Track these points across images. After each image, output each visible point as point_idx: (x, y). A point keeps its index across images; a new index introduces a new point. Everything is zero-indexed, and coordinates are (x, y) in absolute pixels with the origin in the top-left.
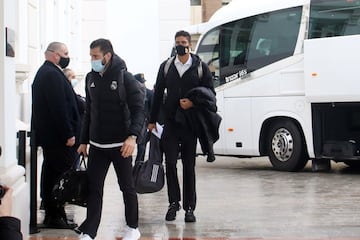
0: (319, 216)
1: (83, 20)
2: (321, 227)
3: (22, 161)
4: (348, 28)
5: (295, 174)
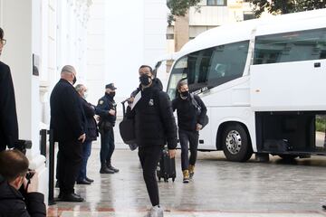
0: (261, 194)
1: (88, 49)
2: (263, 203)
3: (43, 152)
4: (283, 57)
5: (243, 164)
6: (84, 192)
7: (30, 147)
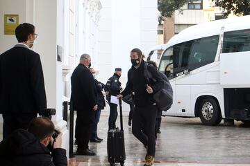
0: (228, 150)
1: (99, 42)
3: (65, 118)
4: (244, 47)
5: (214, 127)
6: (95, 148)
7: (55, 114)
